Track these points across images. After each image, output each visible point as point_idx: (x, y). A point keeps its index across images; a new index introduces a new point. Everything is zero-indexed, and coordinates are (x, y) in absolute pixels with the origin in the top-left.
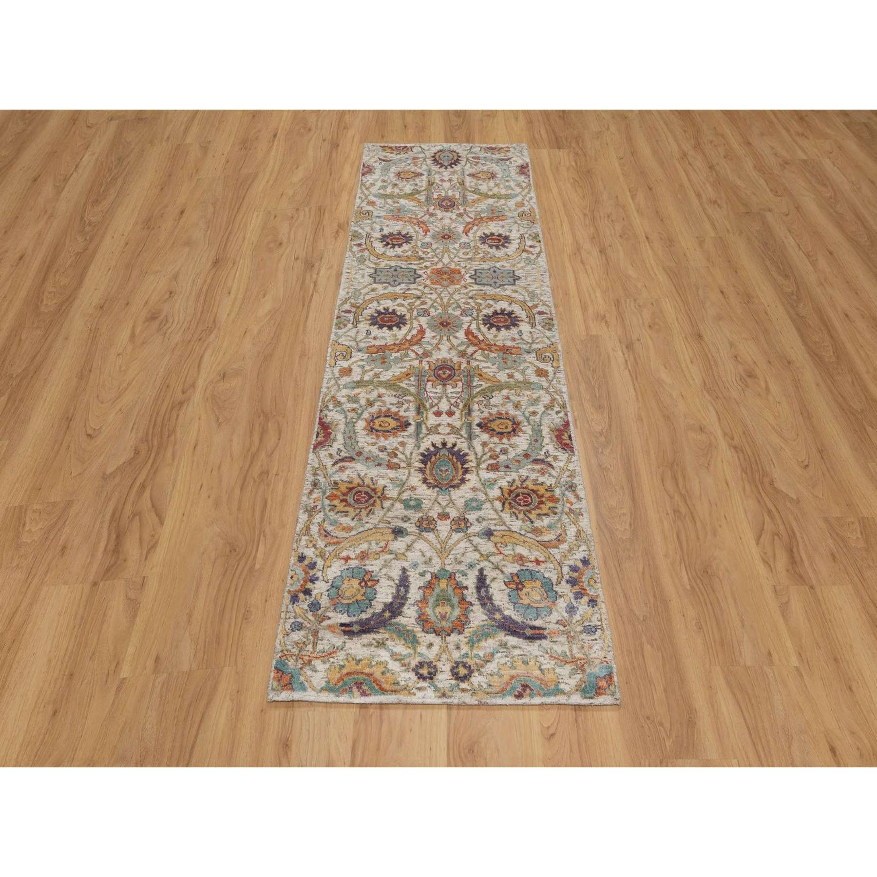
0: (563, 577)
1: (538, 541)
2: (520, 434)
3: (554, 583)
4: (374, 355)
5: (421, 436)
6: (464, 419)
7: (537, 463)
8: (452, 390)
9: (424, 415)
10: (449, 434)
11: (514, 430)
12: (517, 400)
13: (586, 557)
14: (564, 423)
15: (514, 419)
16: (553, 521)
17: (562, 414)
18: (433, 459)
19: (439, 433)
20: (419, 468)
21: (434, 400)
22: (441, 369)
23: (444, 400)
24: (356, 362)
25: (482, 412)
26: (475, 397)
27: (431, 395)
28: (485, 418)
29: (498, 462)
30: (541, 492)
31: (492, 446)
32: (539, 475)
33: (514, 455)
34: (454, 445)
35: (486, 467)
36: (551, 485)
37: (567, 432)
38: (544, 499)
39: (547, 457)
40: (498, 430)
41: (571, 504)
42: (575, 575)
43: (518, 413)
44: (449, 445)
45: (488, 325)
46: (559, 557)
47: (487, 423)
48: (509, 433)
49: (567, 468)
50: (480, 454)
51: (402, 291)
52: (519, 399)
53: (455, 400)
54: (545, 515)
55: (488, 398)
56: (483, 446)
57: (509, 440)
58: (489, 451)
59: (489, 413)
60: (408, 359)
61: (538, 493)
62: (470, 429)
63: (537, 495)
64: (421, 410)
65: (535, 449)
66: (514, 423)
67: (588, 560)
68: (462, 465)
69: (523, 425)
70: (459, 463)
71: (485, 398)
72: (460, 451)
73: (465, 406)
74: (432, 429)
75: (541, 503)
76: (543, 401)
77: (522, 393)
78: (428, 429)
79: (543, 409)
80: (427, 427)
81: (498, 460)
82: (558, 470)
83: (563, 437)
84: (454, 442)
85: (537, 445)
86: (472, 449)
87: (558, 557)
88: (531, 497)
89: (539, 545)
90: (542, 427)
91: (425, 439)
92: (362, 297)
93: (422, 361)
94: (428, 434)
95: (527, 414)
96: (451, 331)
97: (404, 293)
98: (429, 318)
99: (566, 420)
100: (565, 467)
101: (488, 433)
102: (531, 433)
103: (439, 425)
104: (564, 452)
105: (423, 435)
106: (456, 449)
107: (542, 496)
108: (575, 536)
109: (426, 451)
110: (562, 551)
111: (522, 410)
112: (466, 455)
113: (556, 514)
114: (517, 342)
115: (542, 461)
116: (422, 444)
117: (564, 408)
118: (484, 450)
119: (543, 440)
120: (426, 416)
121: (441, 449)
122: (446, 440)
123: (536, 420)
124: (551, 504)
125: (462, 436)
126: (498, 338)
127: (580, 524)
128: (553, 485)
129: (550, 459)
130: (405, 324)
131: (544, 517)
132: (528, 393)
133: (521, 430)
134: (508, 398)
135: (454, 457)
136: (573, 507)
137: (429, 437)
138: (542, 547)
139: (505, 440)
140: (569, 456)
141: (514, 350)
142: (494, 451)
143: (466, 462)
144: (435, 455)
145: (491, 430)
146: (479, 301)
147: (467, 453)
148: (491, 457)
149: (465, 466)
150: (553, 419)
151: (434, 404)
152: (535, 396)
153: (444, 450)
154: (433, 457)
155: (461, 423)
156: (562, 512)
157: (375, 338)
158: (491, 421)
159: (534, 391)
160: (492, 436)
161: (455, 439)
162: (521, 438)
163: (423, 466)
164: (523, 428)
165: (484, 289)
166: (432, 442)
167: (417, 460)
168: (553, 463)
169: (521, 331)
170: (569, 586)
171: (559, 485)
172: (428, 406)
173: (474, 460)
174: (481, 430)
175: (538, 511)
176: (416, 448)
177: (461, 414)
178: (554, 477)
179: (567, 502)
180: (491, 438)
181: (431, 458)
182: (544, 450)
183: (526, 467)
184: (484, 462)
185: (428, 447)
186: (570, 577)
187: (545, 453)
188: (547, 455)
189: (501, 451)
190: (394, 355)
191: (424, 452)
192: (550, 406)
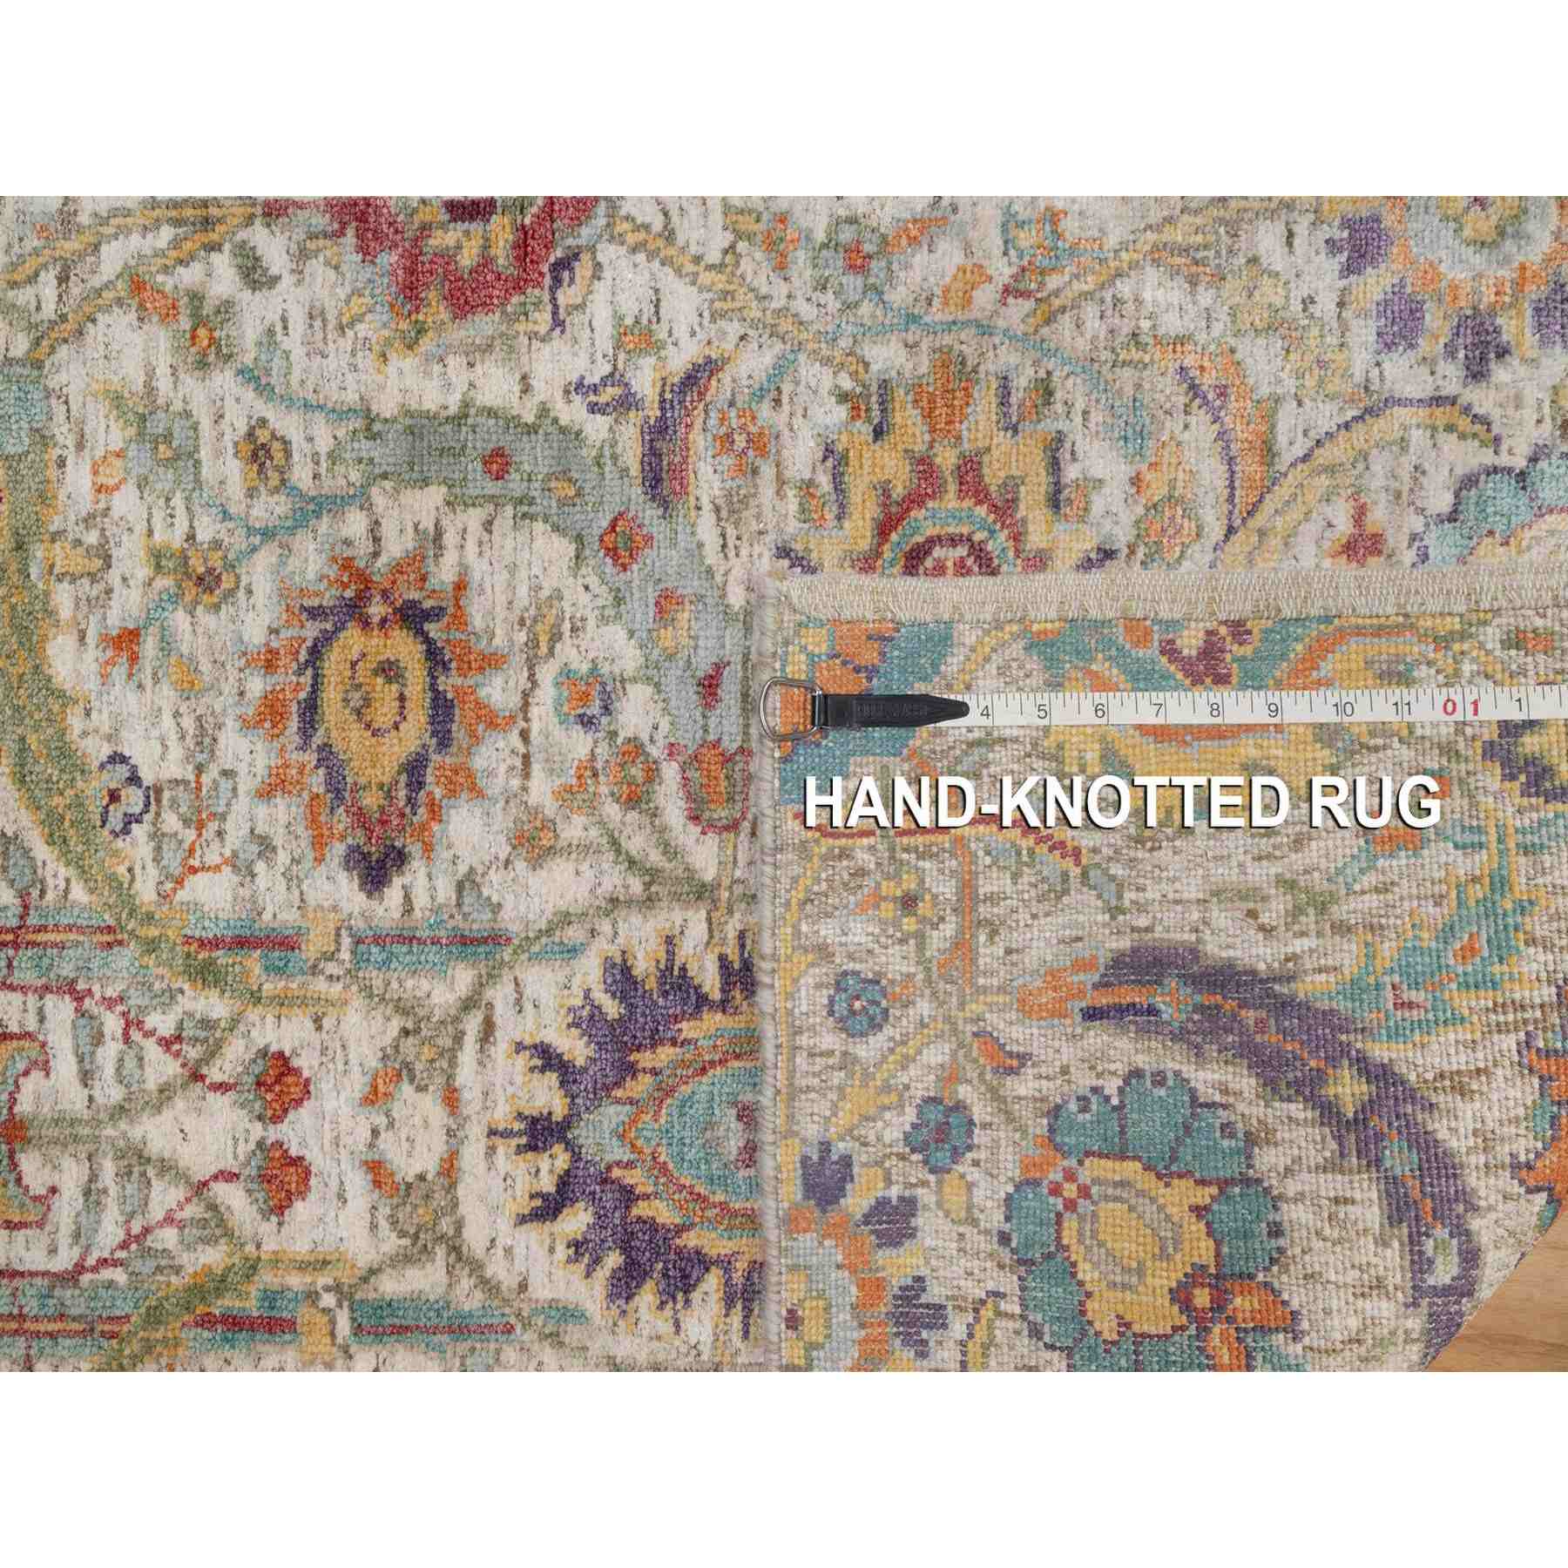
0: (1453, 401)
1: (1231, 530)
2: (444, 573)
3: (1487, 458)
5: (468, 1298)
6: (320, 985)
7: (680, 474)
8: (65, 1067)
9: (296, 1281)
10: (451, 1098)
11: (412, 617)
12: (143, 572)
13: (1325, 232)
14: (350, 238)
15: (315, 613)
16: (1096, 417)
17: (273, 247)
18: (663, 1212)
19: (449, 1168)
20: (729, 1302)
21: (156, 1213)
23: (155, 1133)
25: (266, 847)
26: (122, 891)
27: (109, 1233)
28: (313, 821)
29: (672, 750)
30: (896, 471)
31: (541, 790)
32: (767, 471)
33: (616, 633)
34: (548, 1058)
35: (712, 840)
36: (843, 397)
37: (426, 228)
38: (947, 459)
39: (627, 402)
40: (414, 733)
41: (975, 275)
42: (1436, 321)
43: (260, 573)
44: (547, 1096)
46: (1329, 408)
47: (361, 817)
48: (435, 658)
49: (719, 267)
50: (614, 878)
52: (131, 559)
53: (152, 1050)
54: (1055, 466)
55: (133, 799)
56: (551, 851)
57: (492, 662)
58: (592, 806)
59: (266, 793)
61: (898, 492)
62: (408, 939)
63: (915, 499)
64: (251, 1306)
65: (565, 475)
66: (354, 609)
67: (1346, 223)
68: (702, 1001)
69: (363, 548)
70: (688, 1029)
71: (130, 820)
72: (588, 1021)
73: (206, 975)
74: (410, 1218)
75: (969, 473)
76: (150, 374)
77: (75, 531)
78: (414, 1254)
79: (224, 380)
80: (404, 1259)
81: (655, 752)
82: (734, 329)
83: (467, 259)
84: (522, 1061)
85: (533, 458)
86: (574, 934)
87: (1325, 417)
88: (932, 541)
89: (1259, 521)
90: (386, 406)
91: (497, 1268)
94: (455, 1250)
95: (270, 508)
99: (321, 221)
100: (706, 278)
101: (435, 811)
102: (436, 495)
103: (376, 1170)
104: (583, 269)
105: (466, 1283)
106: (576, 1048)
107: (925, 467)
108: (1193, 282)
109: (597, 1260)
110: (1290, 384)
111: (238, 542)
112: (622, 977)
113: (1045, 390)
115: (659, 433)
116: (541, 1291)
117: (207, 223)
118: (586, 849)
119: (491, 412)
120: (303, 1266)
121: (576, 1157)
122: (502, 1114)
123: (324, 444)
124: (983, 410)
125: (468, 1004)
127: (1112, 241)
128: (847, 384)
129: (645, 380)
131: (1071, 473)
132: (78, 481)
133: (415, 565)
134: (126, 642)
135: (645, 1059)
136: (1003, 271)
137: (475, 1238)
138: (1269, 505)
139: (498, 691)
140: (619, 239)
142: (589, 770)
143: (677, 981)
144: (629, 1196)
145: (416, 784)
147: (609, 965)
148: (635, 799)
149: (710, 981)
150: (314, 315)
151: (193, 1211)
152: (110, 434)
153: (583, 1134)
154: (641, 1209)
155: (358, 1002)
156: (1033, 341)
158: (336, 787)
159: (63, 433)
160: (465, 783)
161: (501, 1048)
162: (479, 570)
163: (712, 1282)
164: (396, 546)
166: (522, 1220)
167: (666, 1328)
168: (679, 361)
170: (1500, 374)
171: (844, 343)
172: (213, 1257)
173: (669, 917)
174: (417, 865)
175: (1031, 507)
176: (573, 1335)
177: (283, 1002)
178: (781, 368)
179: (967, 302)
180: (477, 792)
181: (651, 1225)
182: (573, 412)
183: (712, 556)
184: (670, 851)
185: (562, 1252)
186: (1450, 351)
187: (593, 408)
188: (610, 393)
189: (587, 722)
191: (603, 1273)
192: (199, 321)
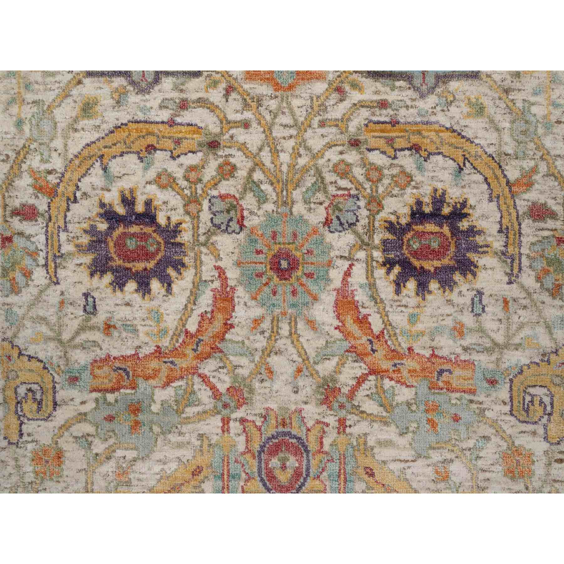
4: (110, 397)
22: (275, 450)
24: (66, 426)
45: (397, 269)
51: (165, 115)
60: (196, 409)
92: (58, 143)
93: (229, 420)
96: (302, 298)
97: (171, 123)
98: (242, 236)
114: (468, 341)
126: (420, 327)
130: (179, 266)
141: (458, 372)
146: (376, 158)
157: (108, 328)
165: (392, 97)
169: (480, 293)
190: (161, 395)
